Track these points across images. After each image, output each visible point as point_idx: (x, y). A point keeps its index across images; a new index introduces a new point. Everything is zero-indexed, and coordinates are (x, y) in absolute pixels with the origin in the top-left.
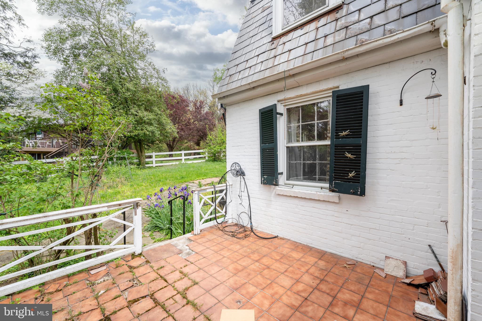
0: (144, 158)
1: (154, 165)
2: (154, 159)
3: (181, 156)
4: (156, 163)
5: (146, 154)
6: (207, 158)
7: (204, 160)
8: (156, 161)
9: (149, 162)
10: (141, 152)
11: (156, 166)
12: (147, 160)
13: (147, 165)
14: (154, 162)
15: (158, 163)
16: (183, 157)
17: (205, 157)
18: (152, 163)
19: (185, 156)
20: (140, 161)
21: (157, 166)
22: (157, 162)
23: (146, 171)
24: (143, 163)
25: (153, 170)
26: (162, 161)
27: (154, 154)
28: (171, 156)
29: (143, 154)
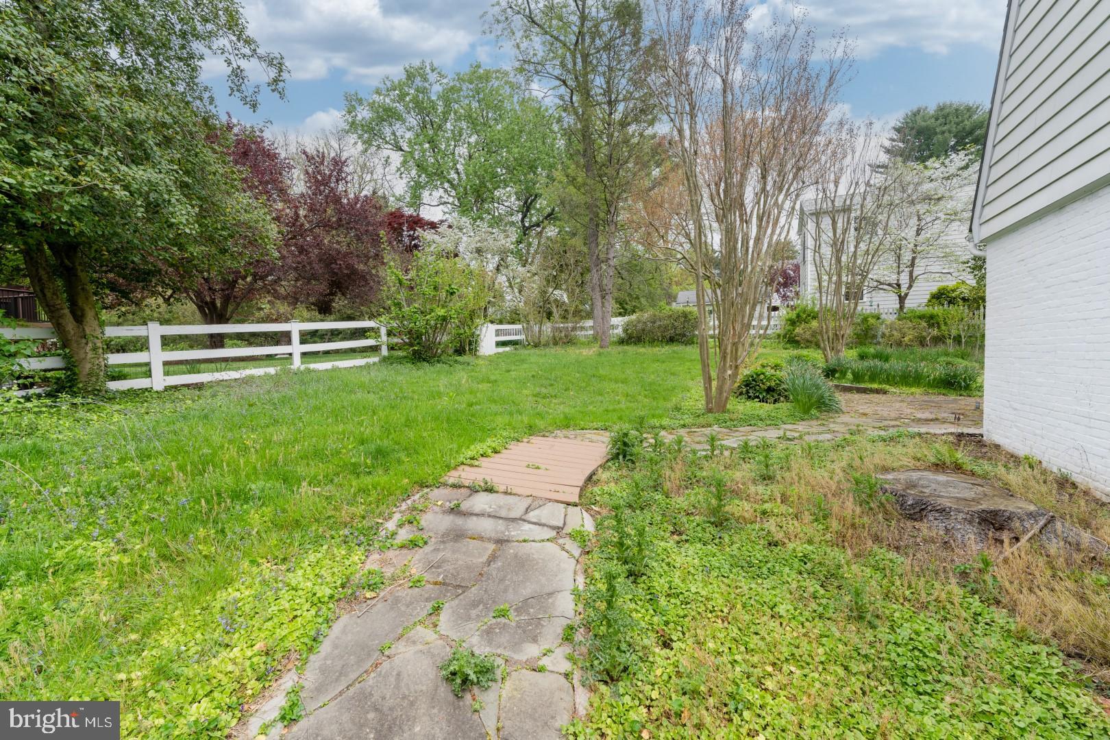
0: (95, 349)
1: (159, 381)
2: (157, 356)
3: (289, 342)
4: (167, 373)
5: (111, 332)
6: (385, 351)
7: (376, 359)
8: (166, 363)
9: (126, 370)
10: (79, 318)
11: (167, 389)
12: (115, 359)
13: (113, 386)
14: (157, 369)
15: (175, 373)
16: (297, 348)
17: (375, 349)
18: (148, 374)
19: (302, 342)
20: (70, 367)
21: (176, 388)
22: (172, 368)
23: (115, 418)
24: (90, 374)
25: (158, 412)
26: (193, 366)
27: (155, 332)
28: (217, 341)
29: (91, 326)
